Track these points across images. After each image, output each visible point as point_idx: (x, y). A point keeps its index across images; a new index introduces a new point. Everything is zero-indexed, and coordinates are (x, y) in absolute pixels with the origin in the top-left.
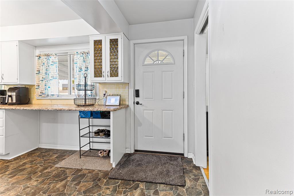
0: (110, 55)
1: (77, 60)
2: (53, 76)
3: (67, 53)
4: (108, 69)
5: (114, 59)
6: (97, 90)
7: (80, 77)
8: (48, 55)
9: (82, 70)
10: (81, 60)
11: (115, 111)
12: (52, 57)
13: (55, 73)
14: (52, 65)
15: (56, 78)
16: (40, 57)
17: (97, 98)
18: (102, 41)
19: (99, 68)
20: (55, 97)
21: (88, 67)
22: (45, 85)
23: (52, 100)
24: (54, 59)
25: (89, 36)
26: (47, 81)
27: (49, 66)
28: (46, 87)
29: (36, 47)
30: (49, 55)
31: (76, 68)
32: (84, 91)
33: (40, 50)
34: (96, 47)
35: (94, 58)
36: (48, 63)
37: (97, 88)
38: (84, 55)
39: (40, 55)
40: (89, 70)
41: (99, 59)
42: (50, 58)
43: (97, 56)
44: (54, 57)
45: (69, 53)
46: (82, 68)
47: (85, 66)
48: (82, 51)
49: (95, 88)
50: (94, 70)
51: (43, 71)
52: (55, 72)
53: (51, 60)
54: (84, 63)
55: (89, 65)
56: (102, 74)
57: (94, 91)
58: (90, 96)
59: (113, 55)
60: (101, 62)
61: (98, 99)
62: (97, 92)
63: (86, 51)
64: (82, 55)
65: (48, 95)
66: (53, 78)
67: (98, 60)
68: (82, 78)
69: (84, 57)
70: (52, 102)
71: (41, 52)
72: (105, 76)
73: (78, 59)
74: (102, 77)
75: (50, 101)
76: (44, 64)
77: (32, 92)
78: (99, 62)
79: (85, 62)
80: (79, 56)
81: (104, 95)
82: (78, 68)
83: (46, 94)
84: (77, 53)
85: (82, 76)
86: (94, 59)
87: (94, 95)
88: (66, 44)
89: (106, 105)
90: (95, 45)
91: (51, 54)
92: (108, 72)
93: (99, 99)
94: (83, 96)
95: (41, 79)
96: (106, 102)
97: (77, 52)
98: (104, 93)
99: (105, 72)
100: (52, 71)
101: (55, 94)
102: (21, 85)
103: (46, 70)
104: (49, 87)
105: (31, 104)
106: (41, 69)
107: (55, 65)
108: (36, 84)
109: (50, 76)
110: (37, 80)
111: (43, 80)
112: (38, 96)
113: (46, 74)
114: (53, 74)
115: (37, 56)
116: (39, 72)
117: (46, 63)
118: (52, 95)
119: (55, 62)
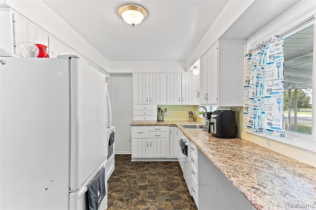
2: (270, 87)
3: (313, 18)
8: (262, 45)
12: (270, 45)
13: (275, 82)
14: (270, 63)
15: (277, 93)
16: (250, 55)
20: (275, 136)
22: (255, 109)
23: (271, 142)
24: (273, 49)
26: (259, 100)
27: (263, 68)
28: (256, 112)
30: (264, 44)
33: (251, 42)
36: (262, 62)
42: (266, 50)
44: (275, 43)
51: (254, 81)
52: (274, 78)
53: (268, 54)
65: (262, 129)
66: (271, 94)
70: (269, 145)
71: (253, 44)
75: (265, 140)
76: (255, 66)
83: (257, 127)
91: (269, 40)
95: (251, 96)
100: (270, 78)
101: (275, 130)
102: (227, 108)
103: (257, 77)
104: (263, 113)
105: (239, 138)
106: (251, 78)
107: (275, 63)
108: (245, 106)
109: (266, 88)
110: (246, 98)
111: (253, 97)
112: (246, 127)
113: (257, 86)
114: (270, 83)
115: (247, 55)
116: (249, 84)
117: (257, 64)
118: (269, 130)
119: (275, 56)
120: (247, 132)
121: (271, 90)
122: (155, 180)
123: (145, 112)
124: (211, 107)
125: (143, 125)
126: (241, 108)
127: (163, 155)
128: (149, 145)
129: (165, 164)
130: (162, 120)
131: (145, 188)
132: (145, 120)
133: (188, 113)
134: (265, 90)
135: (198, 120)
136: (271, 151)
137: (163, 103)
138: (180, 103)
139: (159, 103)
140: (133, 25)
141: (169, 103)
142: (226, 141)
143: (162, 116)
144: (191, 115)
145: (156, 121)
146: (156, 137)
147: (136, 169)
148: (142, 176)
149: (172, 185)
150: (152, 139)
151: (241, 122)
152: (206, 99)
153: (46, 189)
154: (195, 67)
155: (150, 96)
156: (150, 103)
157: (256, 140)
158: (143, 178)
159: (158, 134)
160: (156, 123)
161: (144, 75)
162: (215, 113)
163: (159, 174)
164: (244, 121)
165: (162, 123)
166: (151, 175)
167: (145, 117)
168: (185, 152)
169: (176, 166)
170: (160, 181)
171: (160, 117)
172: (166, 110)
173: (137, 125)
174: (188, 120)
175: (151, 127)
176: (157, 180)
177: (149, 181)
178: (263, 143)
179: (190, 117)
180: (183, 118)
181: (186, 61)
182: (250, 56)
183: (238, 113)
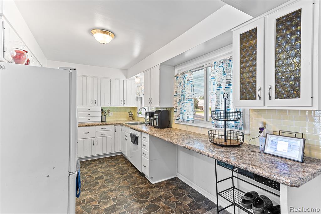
0: (276, 54)
1: (214, 73)
3: (203, 66)
4: (272, 83)
5: (286, 59)
6: (246, 118)
7: (218, 98)
8: (184, 73)
9: (221, 87)
10: (220, 73)
11: (295, 186)
12: (188, 74)
13: (190, 94)
14: (187, 84)
15: (191, 100)
17: (247, 132)
18: (256, 31)
19: (249, 83)
20: (190, 123)
21: (230, 82)
22: (181, 109)
23: (188, 127)
24: (189, 77)
25: (232, 30)
26: (183, 104)
27: (184, 86)
28: (182, 110)
29: (174, 66)
31: (214, 84)
32: (223, 122)
33: (177, 69)
34: (244, 45)
35: (240, 66)
36: (184, 83)
37: (246, 115)
38: (225, 64)
39: (178, 74)
40: (231, 87)
41: (250, 66)
42: (185, 76)
43: (247, 62)
44: (190, 74)
45: (205, 66)
46: (222, 84)
47: (225, 81)
48: (221, 59)
49: (241, 116)
50: (240, 87)
51: (180, 93)
52: (190, 92)
53: (187, 79)
54: (224, 78)
55: (232, 79)
56: (256, 94)
57: (240, 121)
58: (233, 126)
59: (284, 51)
60: (255, 70)
61: (247, 135)
62: (246, 122)
63: (228, 57)
64: (221, 65)
65: (184, 120)
66: (188, 100)
67: (247, 69)
68: (221, 99)
69: (224, 67)
70: (187, 129)
71: (178, 71)
72: (262, 96)
73: (216, 71)
74: (255, 99)
75: (185, 126)
76: (180, 84)
77: (172, 115)
78: (249, 72)
79: (225, 74)
80: (217, 67)
81: (262, 130)
82: (216, 85)
83: (182, 119)
84: (215, 63)
85: (221, 96)
86: (241, 68)
87: (240, 127)
88: (202, 55)
89: (265, 151)
90: (241, 43)
91: (187, 71)
92: (270, 88)
93: (249, 135)
94: (222, 126)
95: (178, 101)
96: (265, 145)
97: (215, 61)
98: (261, 126)
99: (262, 89)
100: (188, 92)
101: (190, 120)
102: (163, 108)
103: (182, 91)
104: (185, 111)
105: (171, 127)
106: (178, 90)
107: (190, 84)
108: (174, 107)
109: (186, 97)
110: (175, 102)
111: (180, 102)
112: (176, 120)
113: (182, 96)
114: (188, 95)
115: (175, 76)
116: (177, 94)
117: (182, 83)
118: (188, 120)
119: (190, 81)
120: (176, 123)
121: (189, 98)
122: (107, 171)
123: (89, 113)
124: (148, 108)
125: (89, 126)
126: (172, 108)
127: (109, 151)
128: (95, 143)
129: (111, 159)
130: (105, 120)
131: (101, 177)
132: (89, 121)
133: (128, 113)
134: (185, 99)
135: (136, 118)
136: (188, 131)
137: (107, 104)
138: (122, 105)
139: (103, 105)
140: (103, 44)
141: (113, 105)
142: (165, 130)
143: (105, 117)
144: (131, 115)
145: (100, 121)
146: (103, 135)
147: (84, 167)
148: (94, 171)
149: (123, 171)
150: (98, 138)
151: (172, 117)
152: (149, 103)
153: (47, 176)
154: (136, 77)
155: (94, 99)
156: (94, 105)
157: (180, 127)
158: (96, 172)
159: (104, 132)
160: (100, 123)
161: (88, 78)
162: (156, 112)
163: (109, 166)
164: (174, 116)
165: (105, 123)
166: (102, 168)
167: (89, 118)
168: (136, 142)
169: (121, 158)
170: (112, 170)
171: (103, 117)
172: (109, 111)
173: (83, 126)
174: (128, 119)
175: (97, 127)
176: (109, 170)
177: (102, 173)
178: (184, 128)
179: (129, 116)
180: (123, 118)
181: (127, 70)
182: (177, 77)
183: (170, 111)
